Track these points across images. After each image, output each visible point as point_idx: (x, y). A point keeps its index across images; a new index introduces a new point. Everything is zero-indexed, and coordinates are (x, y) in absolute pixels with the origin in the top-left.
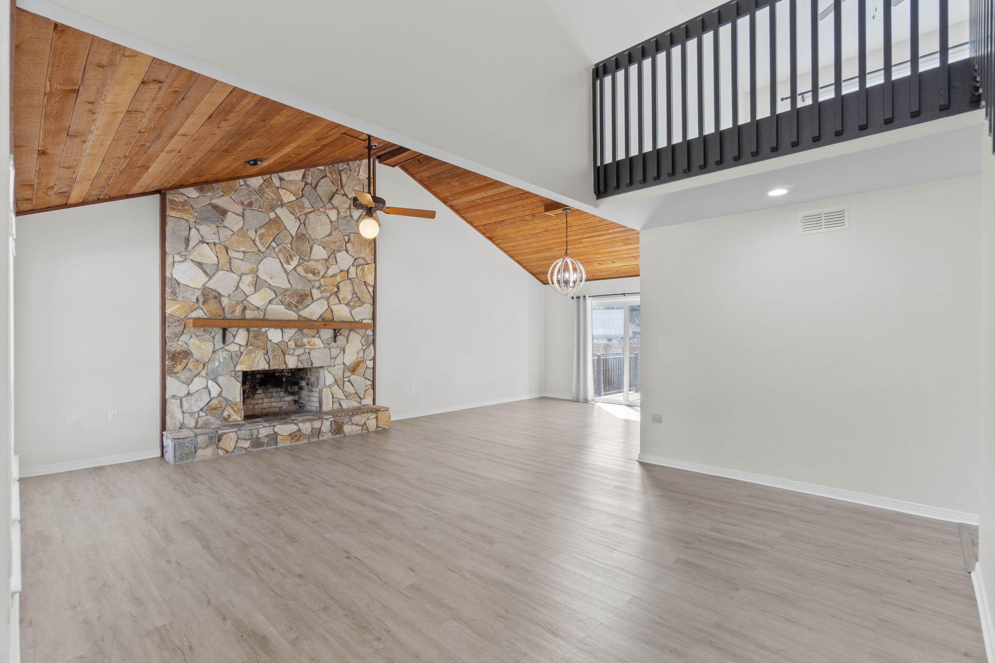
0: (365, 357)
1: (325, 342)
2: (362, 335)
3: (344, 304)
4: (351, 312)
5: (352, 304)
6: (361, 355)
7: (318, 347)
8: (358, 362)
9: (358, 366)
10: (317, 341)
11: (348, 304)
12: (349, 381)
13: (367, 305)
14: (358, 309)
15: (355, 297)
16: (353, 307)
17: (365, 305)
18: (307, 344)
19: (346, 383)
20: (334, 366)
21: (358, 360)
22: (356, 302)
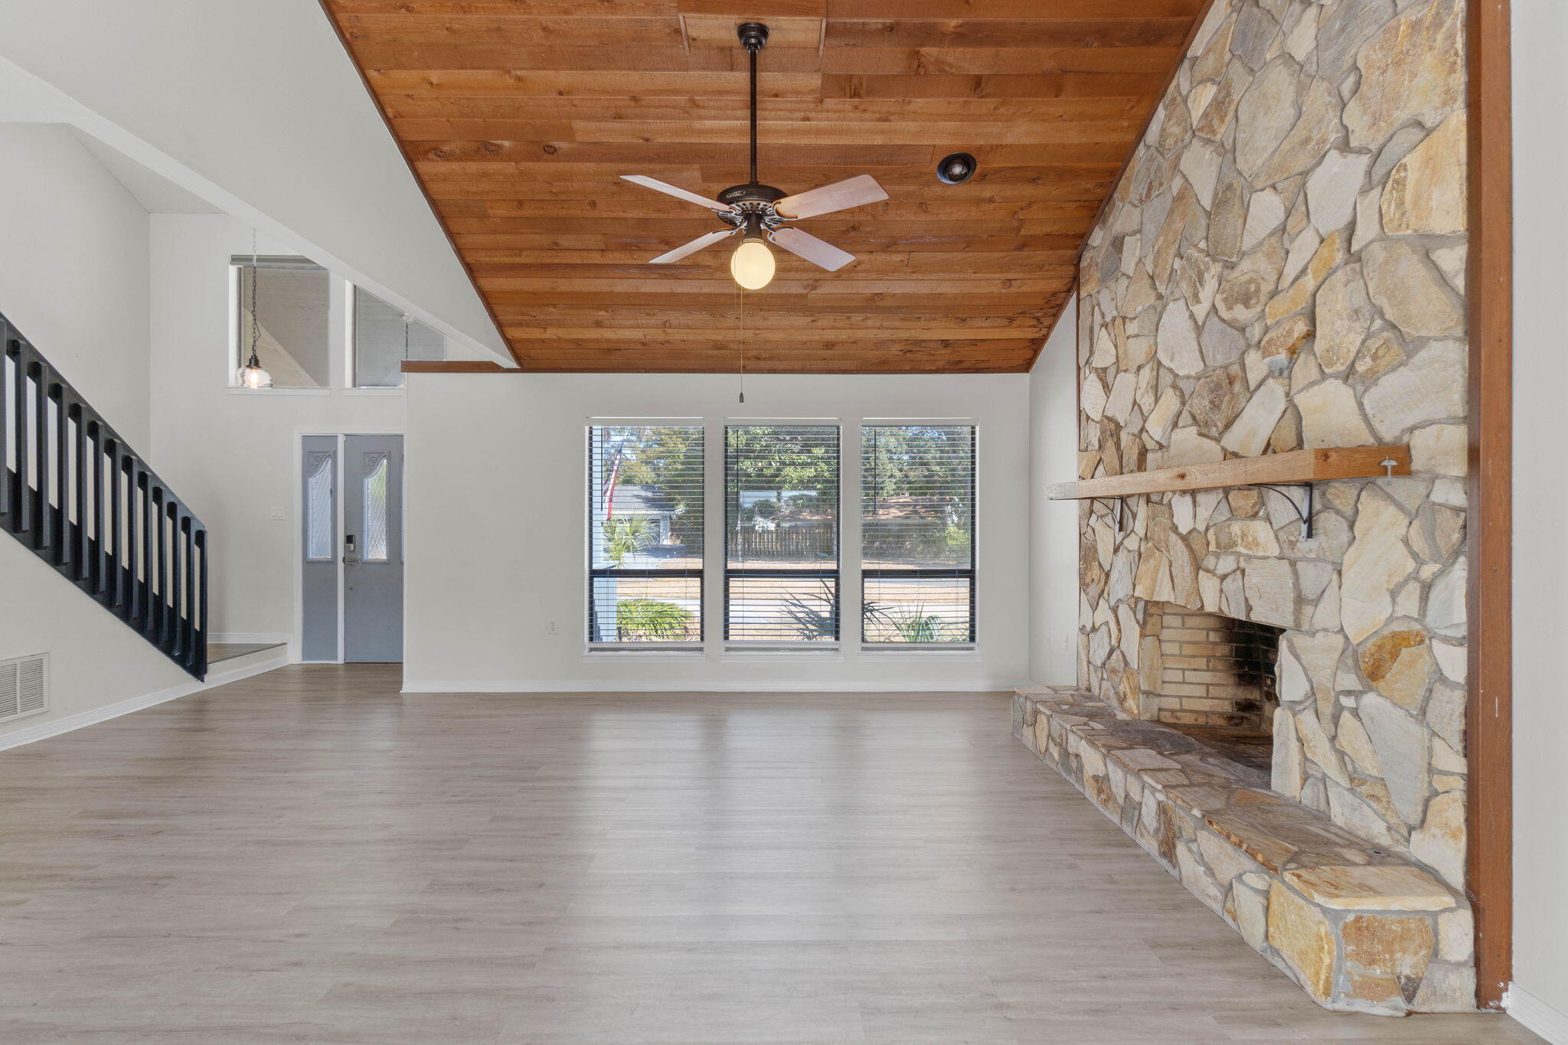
0: (1429, 620)
1: (1282, 536)
2: (1411, 506)
3: (1336, 376)
4: (1361, 405)
5: (1361, 367)
6: (1409, 603)
7: (1260, 554)
8: (1394, 635)
9: (1394, 656)
10: (1260, 530)
11: (1348, 375)
12: (1355, 713)
13: (1435, 349)
14: (1389, 383)
15: (1382, 330)
16: (1371, 378)
17: (1423, 354)
18: (1239, 541)
19: (1346, 718)
20: (1313, 634)
21: (1396, 627)
22: (1381, 353)
